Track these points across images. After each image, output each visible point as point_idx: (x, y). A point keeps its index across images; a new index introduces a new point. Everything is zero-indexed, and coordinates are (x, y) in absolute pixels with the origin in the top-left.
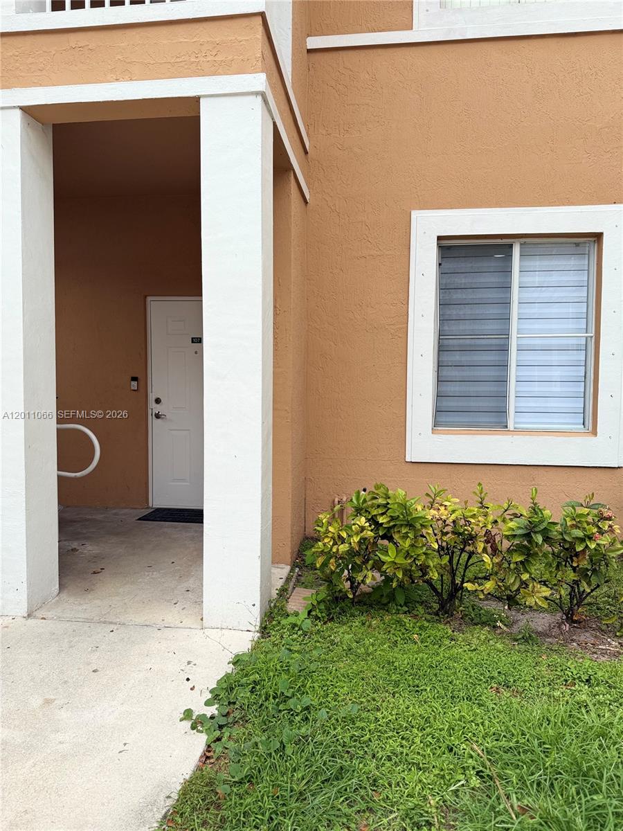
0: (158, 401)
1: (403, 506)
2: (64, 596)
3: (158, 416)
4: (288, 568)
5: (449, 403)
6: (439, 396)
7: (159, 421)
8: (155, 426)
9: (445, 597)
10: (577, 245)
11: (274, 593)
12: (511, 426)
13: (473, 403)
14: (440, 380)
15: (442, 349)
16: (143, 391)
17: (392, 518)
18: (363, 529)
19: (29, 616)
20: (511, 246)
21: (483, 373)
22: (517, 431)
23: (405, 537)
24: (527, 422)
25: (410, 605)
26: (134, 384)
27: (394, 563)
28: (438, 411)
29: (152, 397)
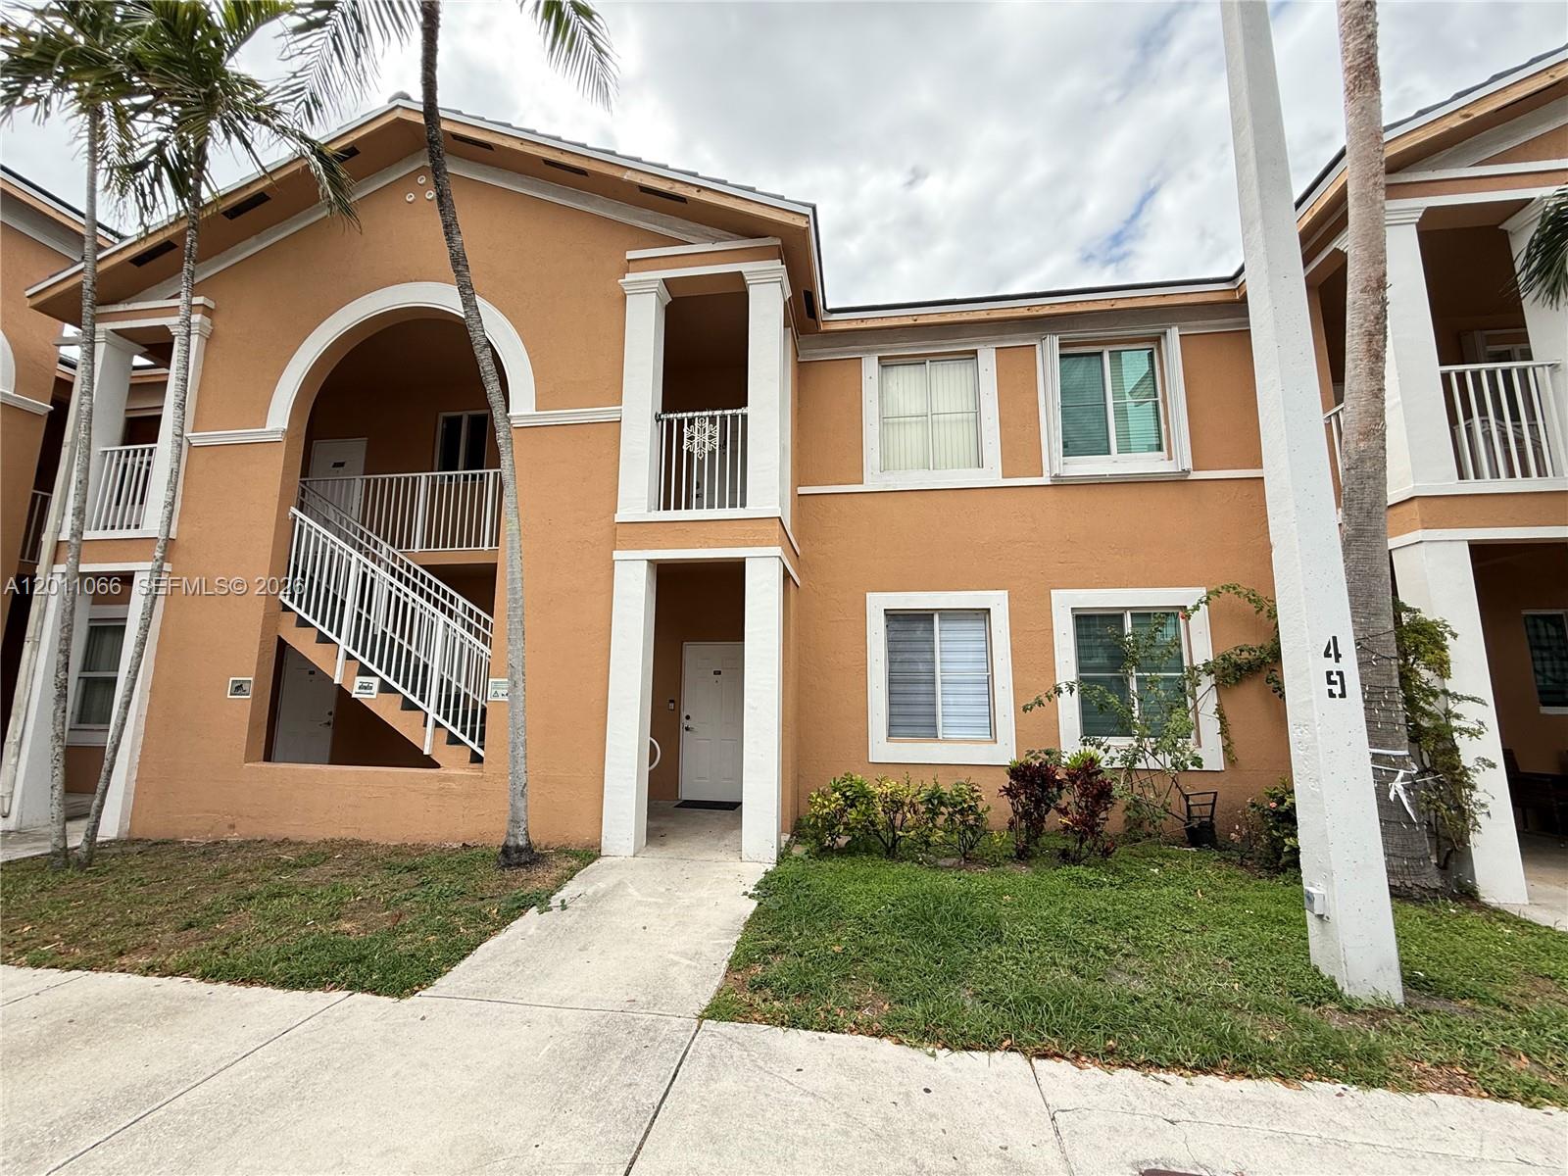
0: (688, 717)
1: (861, 785)
2: (649, 847)
3: (687, 729)
4: (789, 836)
5: (897, 720)
6: (891, 715)
7: (688, 732)
8: (685, 736)
9: (890, 845)
10: (977, 614)
11: (783, 845)
12: (940, 737)
13: (915, 720)
14: (891, 704)
15: (891, 682)
16: (677, 711)
17: (855, 792)
18: (838, 799)
19: (634, 856)
20: (933, 615)
21: (920, 699)
22: (945, 740)
23: (862, 804)
24: (953, 734)
25: (869, 851)
26: (672, 705)
27: (856, 819)
28: (891, 726)
29: (684, 715)
